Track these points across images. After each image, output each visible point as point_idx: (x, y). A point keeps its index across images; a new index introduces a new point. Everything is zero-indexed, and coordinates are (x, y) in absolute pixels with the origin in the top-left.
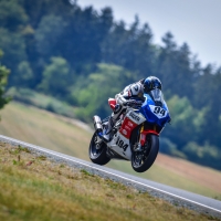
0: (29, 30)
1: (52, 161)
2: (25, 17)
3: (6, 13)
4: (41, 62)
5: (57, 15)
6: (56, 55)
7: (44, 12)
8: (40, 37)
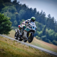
0: (17, 13)
1: (22, 44)
2: (16, 10)
3: (12, 9)
5: (23, 10)
6: (23, 19)
7: (20, 9)
8: (19, 15)
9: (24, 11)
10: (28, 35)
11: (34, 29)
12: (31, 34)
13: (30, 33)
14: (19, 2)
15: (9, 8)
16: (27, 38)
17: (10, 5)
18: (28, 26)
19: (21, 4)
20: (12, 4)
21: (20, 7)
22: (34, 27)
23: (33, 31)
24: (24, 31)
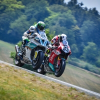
0: (77, 28)
1: (88, 95)
2: (75, 21)
3: (66, 19)
4: (83, 44)
5: (91, 20)
6: (90, 41)
7: (84, 19)
8: (82, 31)
9: (92, 22)
10: (32, 55)
11: (43, 45)
12: (39, 53)
13: (37, 52)
14: (82, 4)
15: (60, 16)
16: (31, 61)
17: (63, 11)
18: (33, 38)
19: (86, 9)
20: (66, 8)
21: (85, 15)
22: (43, 41)
23: (43, 48)
24: (26, 48)
